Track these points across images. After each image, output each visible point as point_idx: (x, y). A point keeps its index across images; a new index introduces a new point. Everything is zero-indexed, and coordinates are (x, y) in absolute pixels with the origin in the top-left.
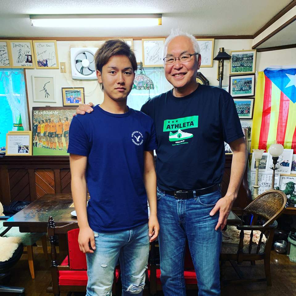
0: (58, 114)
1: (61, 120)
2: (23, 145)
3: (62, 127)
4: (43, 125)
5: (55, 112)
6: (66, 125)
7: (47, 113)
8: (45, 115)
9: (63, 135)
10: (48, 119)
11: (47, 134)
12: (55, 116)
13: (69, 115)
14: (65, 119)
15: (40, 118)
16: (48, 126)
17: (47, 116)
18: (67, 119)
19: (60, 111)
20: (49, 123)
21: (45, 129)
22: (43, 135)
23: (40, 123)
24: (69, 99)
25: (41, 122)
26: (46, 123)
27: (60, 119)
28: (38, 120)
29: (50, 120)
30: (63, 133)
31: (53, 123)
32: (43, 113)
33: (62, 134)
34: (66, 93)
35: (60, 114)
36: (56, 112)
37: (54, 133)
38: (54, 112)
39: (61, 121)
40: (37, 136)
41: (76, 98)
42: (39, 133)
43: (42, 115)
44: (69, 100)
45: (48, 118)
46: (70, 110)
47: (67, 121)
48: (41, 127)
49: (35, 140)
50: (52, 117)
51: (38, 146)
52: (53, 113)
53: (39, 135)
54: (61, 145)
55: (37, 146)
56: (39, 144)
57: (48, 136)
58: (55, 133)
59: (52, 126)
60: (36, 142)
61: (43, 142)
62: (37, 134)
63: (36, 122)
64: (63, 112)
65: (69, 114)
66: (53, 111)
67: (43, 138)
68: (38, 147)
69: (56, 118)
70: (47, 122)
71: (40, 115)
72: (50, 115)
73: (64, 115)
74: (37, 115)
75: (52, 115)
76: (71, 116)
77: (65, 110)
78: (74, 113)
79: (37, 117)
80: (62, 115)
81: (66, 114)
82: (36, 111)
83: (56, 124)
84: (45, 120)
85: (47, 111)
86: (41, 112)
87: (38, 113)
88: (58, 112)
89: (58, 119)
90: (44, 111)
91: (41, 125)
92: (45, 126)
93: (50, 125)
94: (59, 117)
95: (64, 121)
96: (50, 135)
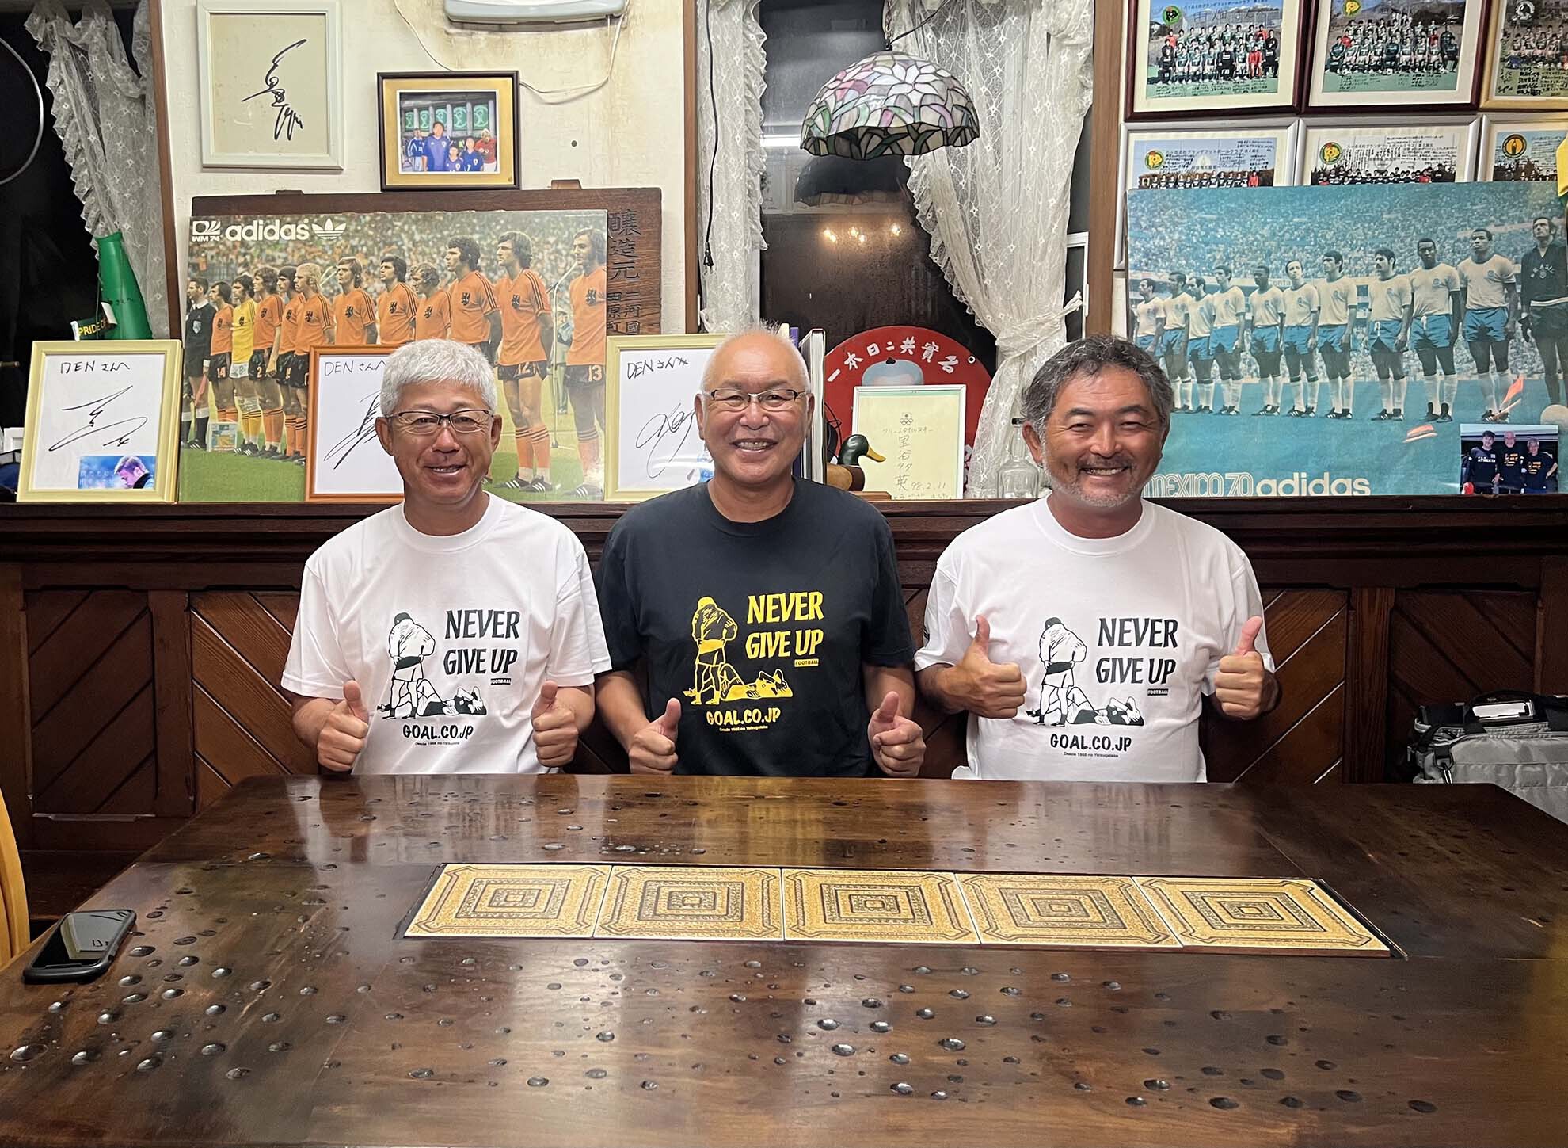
0: (342, 241)
1: (363, 276)
3: (368, 322)
4: (246, 309)
5: (322, 224)
6: (394, 305)
7: (272, 232)
8: (261, 244)
10: (278, 271)
11: (272, 367)
12: (325, 252)
13: (415, 244)
14: (389, 271)
15: (228, 265)
16: (281, 311)
17: (277, 254)
18: (401, 269)
19: (358, 220)
21: (258, 337)
22: (246, 374)
24: (420, 148)
26: (267, 296)
27: (356, 270)
28: (217, 279)
29: (290, 275)
31: (312, 294)
32: (249, 234)
35: (354, 242)
36: (329, 224)
40: (205, 377)
41: (465, 139)
42: (224, 360)
43: (243, 242)
44: (420, 154)
46: (420, 215)
47: (402, 280)
48: (236, 323)
51: (214, 442)
52: (312, 236)
53: (222, 372)
55: (203, 444)
56: (222, 427)
57: (279, 376)
59: (301, 317)
60: (201, 414)
61: (245, 418)
62: (206, 363)
64: (375, 228)
65: (411, 238)
66: (311, 222)
67: (247, 393)
68: (209, 449)
70: (273, 291)
71: (229, 244)
72: (291, 244)
73: (381, 245)
74: (211, 249)
75: (304, 243)
76: (423, 253)
77: (389, 216)
78: (441, 232)
79: (209, 258)
80: (370, 243)
81: (395, 239)
82: (207, 223)
83: (328, 300)
84: (261, 280)
85: (277, 222)
86: (238, 228)
87: (218, 232)
88: (343, 227)
89: (344, 270)
90: (255, 222)
91: (235, 306)
92: (263, 316)
93: (290, 312)
94: (348, 255)
95: (384, 285)
96: (289, 371)
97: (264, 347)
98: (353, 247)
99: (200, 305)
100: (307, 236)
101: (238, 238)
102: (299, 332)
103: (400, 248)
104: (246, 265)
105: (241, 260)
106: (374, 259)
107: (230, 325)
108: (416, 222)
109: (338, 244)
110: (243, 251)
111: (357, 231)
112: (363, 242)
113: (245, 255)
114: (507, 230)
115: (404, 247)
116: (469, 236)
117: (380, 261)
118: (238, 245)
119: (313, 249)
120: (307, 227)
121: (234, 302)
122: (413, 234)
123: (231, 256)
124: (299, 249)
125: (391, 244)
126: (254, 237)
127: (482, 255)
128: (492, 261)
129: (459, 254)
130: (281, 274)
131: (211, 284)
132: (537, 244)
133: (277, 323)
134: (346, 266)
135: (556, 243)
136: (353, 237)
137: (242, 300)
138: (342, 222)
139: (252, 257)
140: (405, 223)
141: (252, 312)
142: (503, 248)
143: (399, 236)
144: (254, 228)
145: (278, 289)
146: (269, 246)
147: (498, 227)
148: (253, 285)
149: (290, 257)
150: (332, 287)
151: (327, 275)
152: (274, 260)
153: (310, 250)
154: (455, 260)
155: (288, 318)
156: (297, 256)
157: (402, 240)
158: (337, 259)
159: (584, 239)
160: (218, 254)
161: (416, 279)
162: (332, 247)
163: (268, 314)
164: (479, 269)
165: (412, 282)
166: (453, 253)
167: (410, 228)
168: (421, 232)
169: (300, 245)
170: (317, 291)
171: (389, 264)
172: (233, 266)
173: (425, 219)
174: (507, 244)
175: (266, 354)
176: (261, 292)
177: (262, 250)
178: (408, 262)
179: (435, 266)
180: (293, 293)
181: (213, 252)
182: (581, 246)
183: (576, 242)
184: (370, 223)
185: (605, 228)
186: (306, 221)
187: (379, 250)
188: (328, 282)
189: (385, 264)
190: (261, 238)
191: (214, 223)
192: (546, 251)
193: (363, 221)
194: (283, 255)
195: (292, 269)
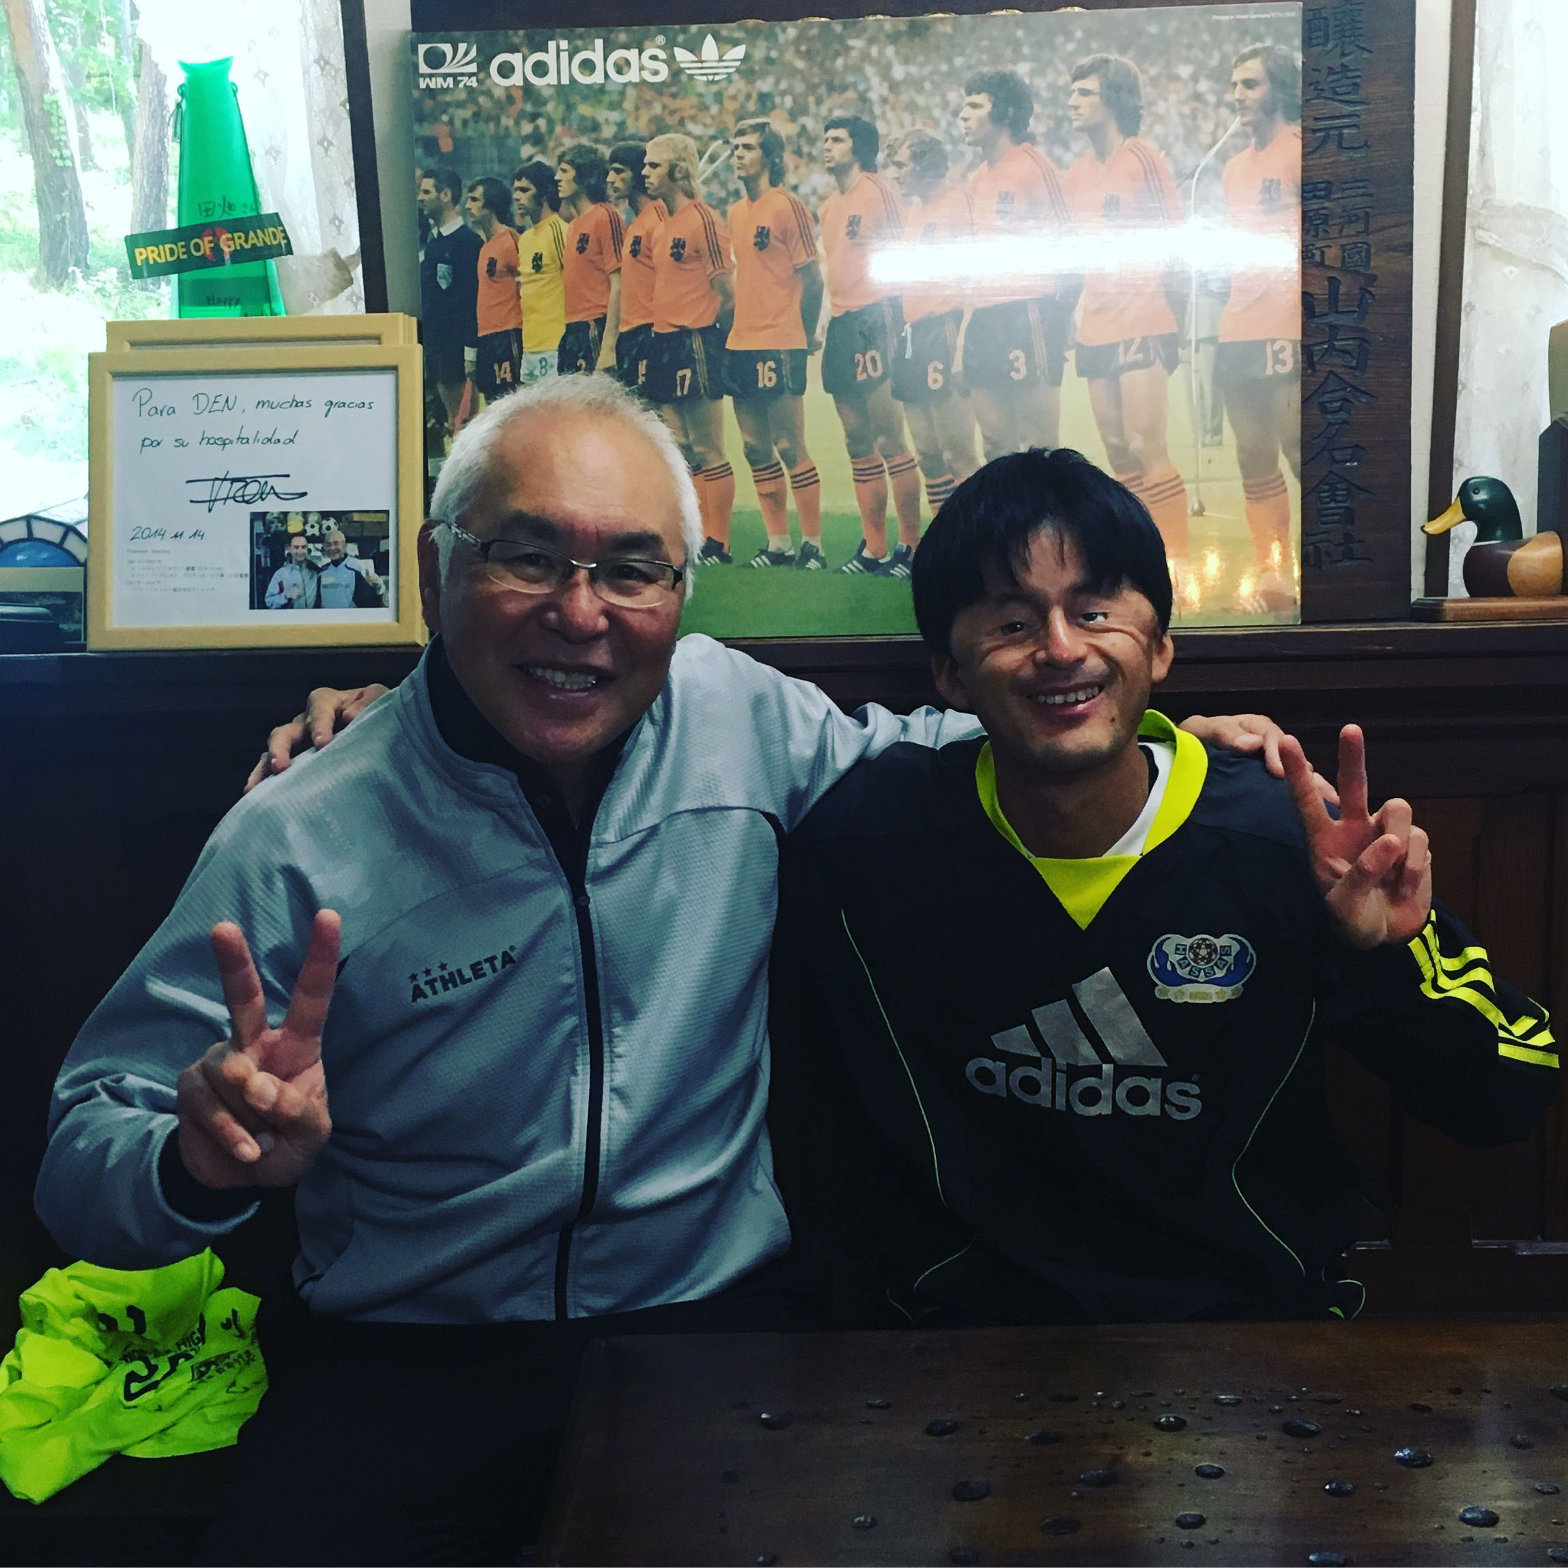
0: (739, 85)
1: (789, 159)
2: (314, 504)
3: (801, 259)
4: (542, 239)
5: (694, 47)
6: (854, 223)
7: (588, 66)
8: (567, 93)
9: (814, 365)
10: (606, 152)
11: (606, 358)
12: (704, 108)
13: (894, 87)
14: (840, 148)
15: (499, 141)
16: (618, 240)
17: (602, 115)
18: (866, 145)
19: (771, 37)
20: (622, 210)
21: (572, 297)
23: (499, 205)
25: (522, 195)
26: (588, 207)
27: (771, 147)
28: (479, 172)
29: (633, 159)
30: (820, 334)
32: (540, 69)
33: (799, 357)
36: (710, 47)
37: (697, 343)
38: (682, 55)
39: (791, 179)
42: (505, 347)
43: (528, 88)
45: (608, 132)
46: (902, 23)
47: (869, 166)
48: (525, 267)
50: (660, 127)
52: (676, 73)
53: (503, 372)
54: (791, 503)
58: (716, 334)
59: (662, 252)
62: (470, 354)
63: (446, 196)
64: (808, 55)
65: (885, 73)
66: (669, 46)
69: (721, 134)
70: (598, 196)
71: (498, 93)
72: (631, 93)
73: (822, 90)
74: (460, 105)
75: (659, 88)
76: (912, 108)
77: (837, 26)
78: (949, 60)
79: (458, 124)
80: (800, 87)
81: (850, 79)
82: (447, 48)
83: (715, 215)
84: (572, 173)
85: (599, 43)
86: (515, 59)
87: (473, 68)
88: (739, 52)
89: (747, 147)
90: (552, 45)
91: (521, 230)
92: (581, 250)
93: (637, 241)
94: (754, 115)
95: (831, 180)
96: (642, 368)
97: (588, 317)
98: (764, 98)
99: (447, 230)
100: (664, 74)
101: (516, 80)
102: (659, 284)
103: (863, 98)
104: (537, 139)
105: (527, 128)
106: (809, 122)
107: (513, 271)
108: (894, 38)
109: (732, 91)
110: (529, 108)
111: (769, 61)
112: (783, 85)
113: (534, 117)
114: (1089, 51)
115: (873, 96)
116: (1009, 68)
117: (821, 127)
118: (518, 95)
119: (678, 103)
120: (662, 55)
121: (518, 221)
122: (889, 66)
123: (505, 121)
124: (649, 103)
125: (844, 88)
126: (551, 79)
127: (1037, 108)
128: (1059, 122)
129: (988, 107)
130: (614, 158)
131: (467, 183)
132: (1154, 81)
133: (612, 263)
134: (751, 139)
135: (1195, 78)
136: (763, 74)
137: (536, 220)
138: (735, 43)
139: (551, 122)
140: (871, 41)
141: (558, 240)
142: (1084, 92)
143: (857, 69)
144: (549, 58)
145: (610, 192)
146: (585, 99)
147: (1071, 47)
148: (556, 183)
149: (630, 122)
150: (723, 184)
151: (712, 159)
152: (595, 127)
153: (673, 104)
154: (980, 119)
155: (635, 253)
156: (645, 116)
157: (867, 79)
158: (730, 121)
159: (1254, 68)
160: (476, 115)
161: (900, 165)
162: (718, 97)
163: (591, 246)
164: (1032, 139)
165: (892, 172)
166: (974, 106)
167: (881, 53)
168: (906, 61)
169: (649, 95)
170: (690, 195)
171: (842, 133)
172: (510, 143)
173: (915, 31)
174: (1091, 83)
175: (593, 332)
176: (573, 199)
177: (570, 108)
178: (881, 127)
179: (938, 135)
180: (643, 200)
181: (467, 113)
182: (1249, 84)
183: (1238, 75)
184: (797, 42)
185: (1298, 42)
186: (660, 39)
187: (819, 102)
188: (715, 175)
189: (832, 133)
190: (565, 81)
191: (462, 47)
192: (1173, 98)
193: (782, 38)
194: (615, 116)
195: (638, 147)
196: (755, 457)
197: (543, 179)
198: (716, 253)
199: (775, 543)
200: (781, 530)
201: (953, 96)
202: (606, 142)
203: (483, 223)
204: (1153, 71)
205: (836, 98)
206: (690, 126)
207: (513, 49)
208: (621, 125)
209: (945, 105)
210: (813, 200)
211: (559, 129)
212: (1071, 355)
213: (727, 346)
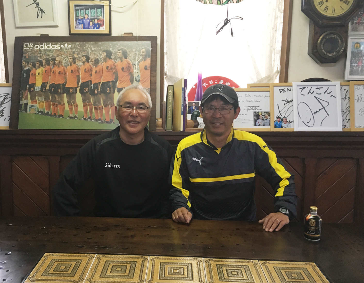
0: (70, 50)
1: (76, 60)
3: (77, 74)
4: (40, 70)
5: (64, 45)
6: (85, 69)
7: (48, 47)
8: (45, 51)
9: (78, 89)
10: (50, 59)
11: (48, 88)
12: (65, 53)
13: (92, 51)
14: (84, 59)
15: (35, 57)
16: (51, 71)
18: (88, 59)
19: (75, 44)
20: (52, 67)
21: (43, 79)
22: (40, 90)
23: (34, 66)
25: (37, 64)
26: (47, 66)
27: (74, 59)
29: (54, 60)
30: (79, 85)
31: (61, 66)
32: (42, 47)
33: (76, 89)
34: (76, 10)
35: (74, 50)
36: (66, 45)
37: (61, 86)
38: (62, 46)
39: (77, 63)
40: (27, 91)
41: (94, 19)
42: (33, 85)
44: (81, 24)
45: (51, 56)
46: (94, 42)
47: (88, 62)
48: (37, 74)
49: (23, 99)
50: (58, 56)
51: (30, 110)
52: (61, 48)
53: (32, 89)
54: (73, 109)
55: (26, 111)
57: (50, 90)
58: (64, 85)
59: (57, 73)
60: (26, 102)
61: (39, 103)
62: (28, 86)
63: (26, 64)
64: (80, 46)
65: (91, 49)
66: (60, 45)
67: (40, 96)
68: (28, 112)
69: (67, 57)
71: (35, 50)
72: (54, 51)
73: (82, 51)
74: (30, 52)
75: (58, 50)
76: (95, 54)
77: (85, 43)
78: (100, 48)
79: (29, 54)
80: (79, 51)
81: (86, 50)
82: (29, 44)
83: (65, 68)
84: (45, 61)
85: (50, 44)
86: (38, 46)
87: (32, 47)
88: (70, 46)
89: (71, 59)
90: (44, 44)
91: (37, 69)
92: (45, 72)
93: (54, 71)
94: (72, 54)
95: (83, 63)
96: (53, 89)
97: (46, 82)
98: (73, 52)
99: (26, 69)
100: (59, 48)
101: (38, 49)
102: (57, 77)
103: (88, 52)
104: (40, 57)
105: (39, 55)
106: (80, 56)
107: (35, 75)
108: (93, 44)
109: (69, 51)
110: (40, 52)
111: (75, 47)
112: (76, 50)
113: (40, 54)
114: (120, 47)
115: (89, 52)
116: (108, 49)
117: (81, 56)
118: (38, 51)
119: (61, 52)
120: (59, 46)
121: (36, 68)
122: (92, 48)
123: (36, 54)
124: (57, 52)
125: (85, 51)
126: (43, 48)
127: (113, 54)
128: (116, 56)
129: (106, 54)
130: (51, 60)
131: (30, 62)
132: (130, 52)
133: (50, 74)
134: (71, 58)
135: (135, 51)
136: (74, 49)
137: (39, 68)
138: (70, 44)
139: (43, 55)
140: (89, 45)
141: (42, 71)
142: (119, 53)
143: (87, 49)
144: (43, 46)
145: (50, 64)
146: (48, 51)
147: (118, 46)
148: (42, 63)
149: (54, 55)
152: (49, 55)
153: (60, 52)
154: (104, 56)
155: (53, 73)
156: (56, 54)
157: (88, 50)
158: (68, 55)
159: (144, 50)
160: (32, 53)
161: (92, 62)
162: (67, 52)
163: (47, 72)
164: (112, 59)
165: (91, 63)
166: (104, 54)
167: (91, 46)
168: (94, 48)
169: (57, 51)
170: (62, 65)
171: (84, 57)
172: (36, 57)
173: (96, 43)
174: (120, 51)
175: (46, 84)
176: (45, 65)
177: (45, 52)
178: (90, 57)
179: (98, 58)
180: (55, 66)
181: (31, 53)
182: (143, 52)
183: (141, 51)
184: (79, 45)
186: (59, 44)
187: (81, 53)
188: (66, 62)
189: (83, 57)
190: (45, 49)
191: (31, 44)
192: (132, 54)
193: (76, 44)
194: (52, 54)
195: (55, 58)
196: (68, 102)
197: (41, 62)
198: (65, 73)
199: (71, 115)
200: (72, 113)
201: (101, 53)
202: (50, 57)
203: (31, 68)
204: (129, 50)
205: (84, 52)
206: (63, 56)
207: (38, 44)
208: (53, 55)
209: (99, 54)
210: (80, 66)
211: (44, 55)
212: (116, 89)
213: (66, 86)
